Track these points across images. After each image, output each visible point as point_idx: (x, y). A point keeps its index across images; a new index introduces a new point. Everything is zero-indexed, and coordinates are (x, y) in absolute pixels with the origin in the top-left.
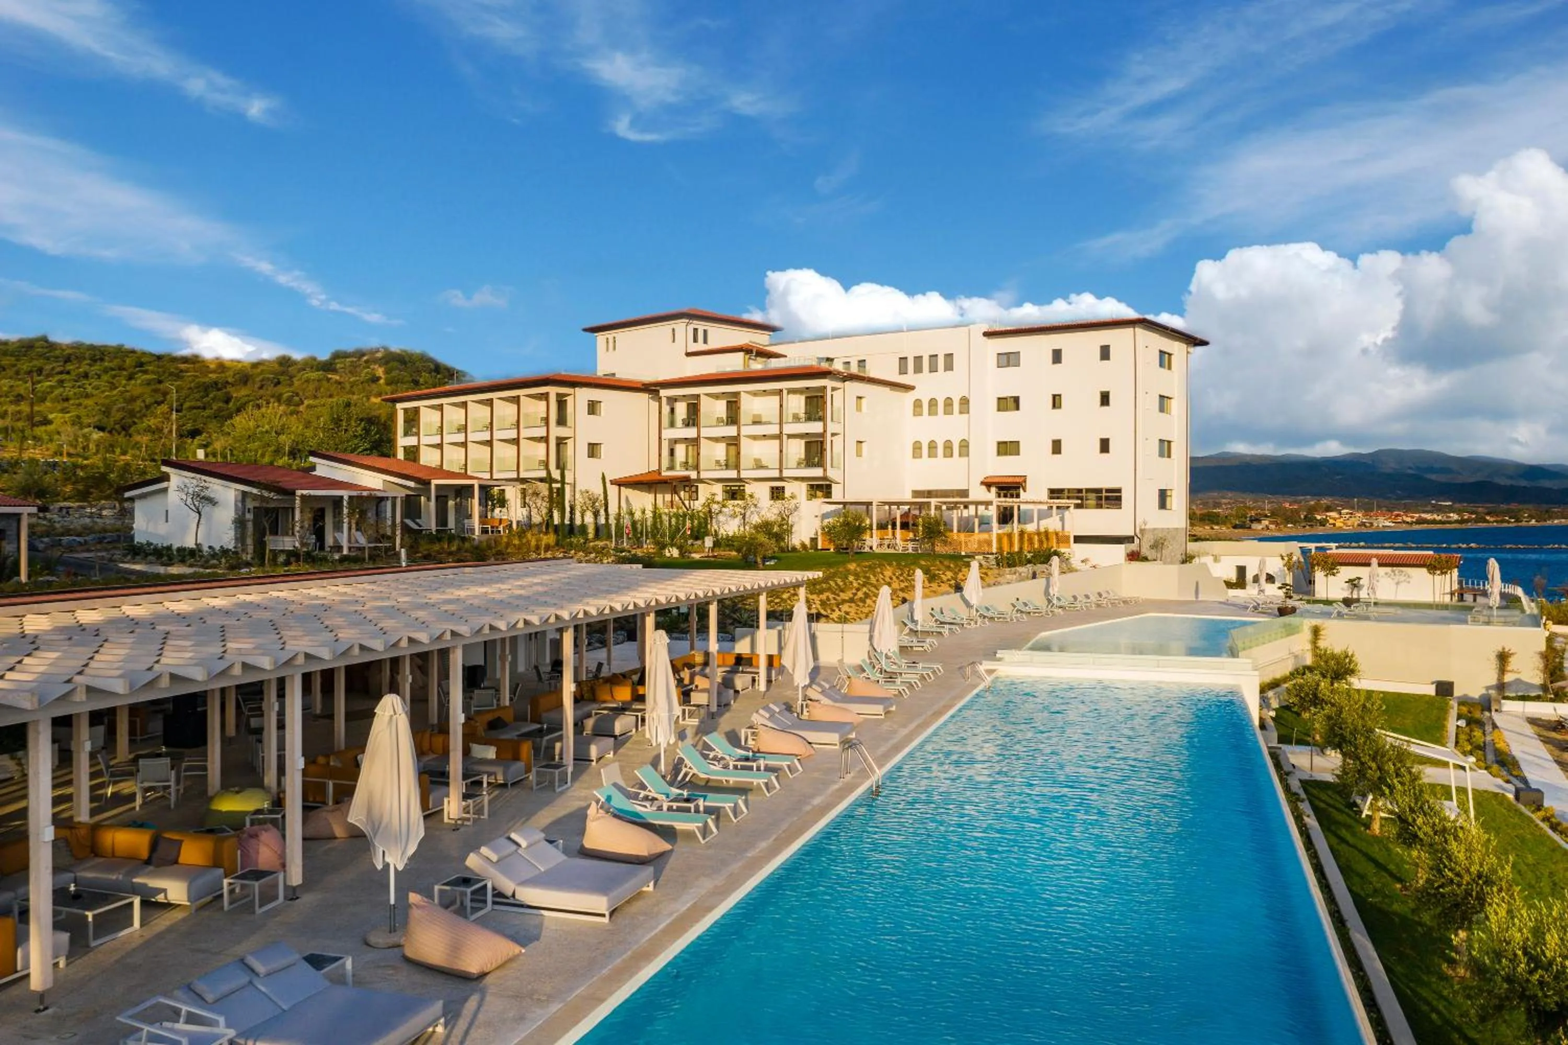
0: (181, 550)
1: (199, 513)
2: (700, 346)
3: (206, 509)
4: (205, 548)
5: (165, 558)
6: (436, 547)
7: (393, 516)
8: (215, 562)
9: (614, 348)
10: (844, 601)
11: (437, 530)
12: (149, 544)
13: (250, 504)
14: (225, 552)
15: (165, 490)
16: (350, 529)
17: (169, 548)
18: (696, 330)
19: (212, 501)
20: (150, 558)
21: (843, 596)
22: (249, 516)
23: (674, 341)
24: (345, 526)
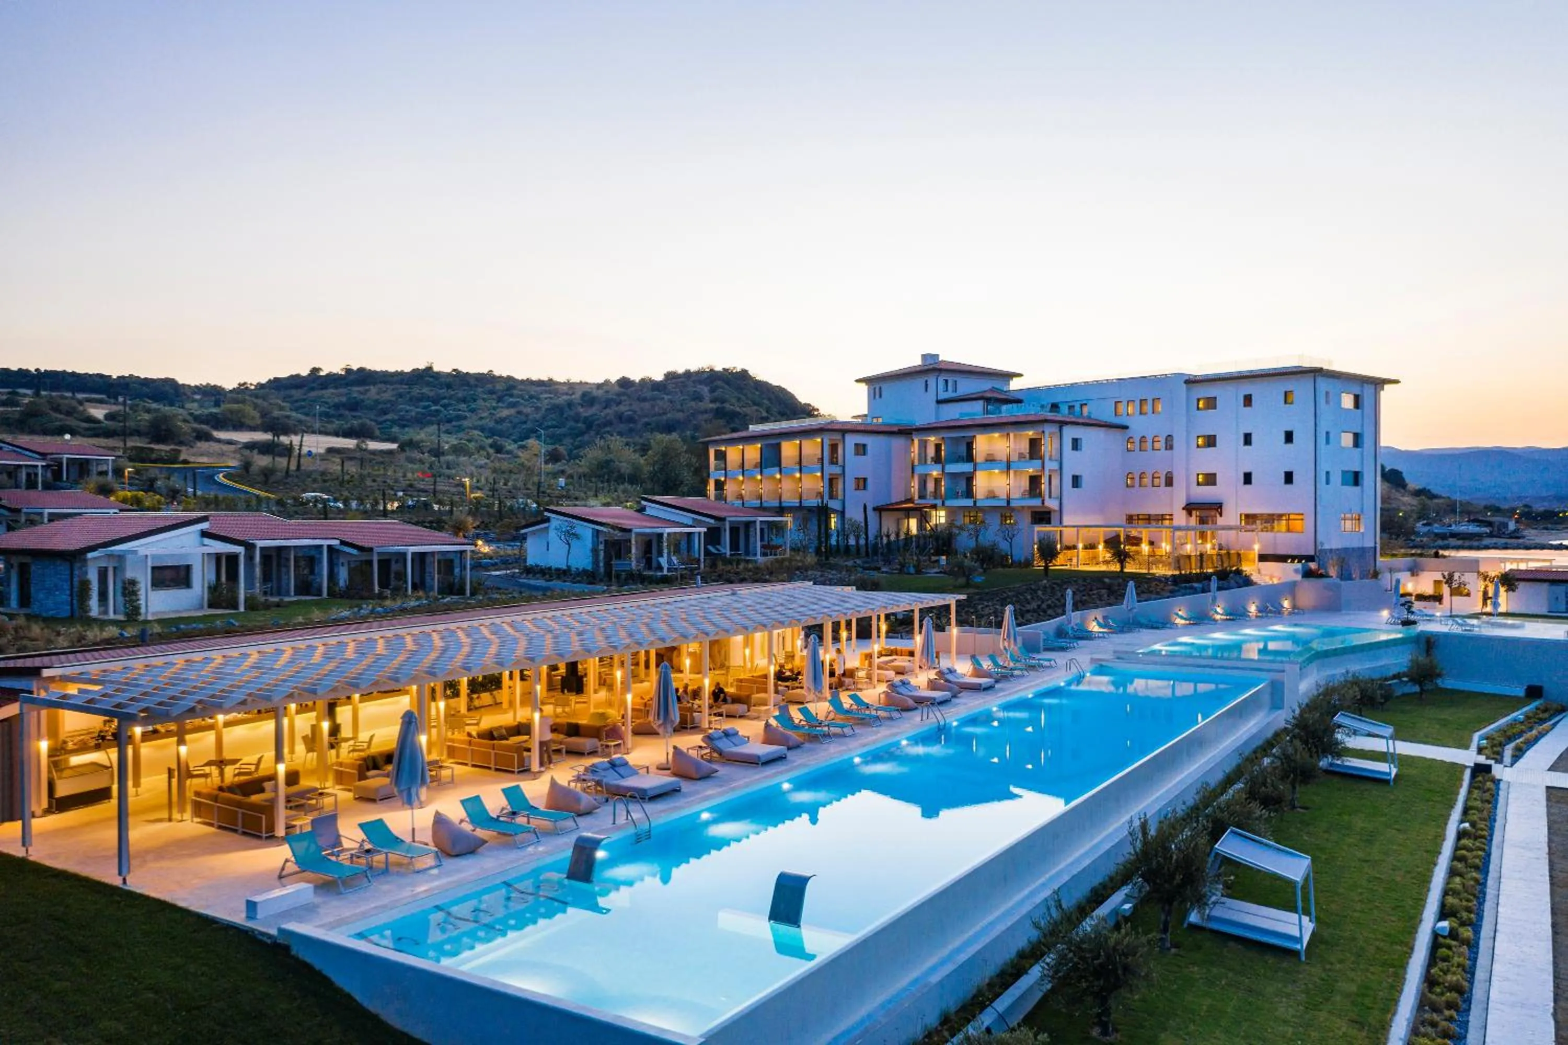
0: (558, 570)
1: (569, 544)
2: (950, 394)
3: (574, 542)
4: (573, 569)
5: (547, 576)
6: (729, 567)
7: (698, 546)
8: (579, 579)
9: (880, 396)
10: (1028, 611)
11: (731, 555)
12: (537, 566)
13: (601, 539)
14: (585, 571)
15: (547, 528)
16: (669, 554)
17: (550, 568)
18: (946, 381)
19: (576, 536)
20: (538, 576)
21: (1029, 607)
22: (601, 547)
23: (926, 390)
24: (665, 551)
